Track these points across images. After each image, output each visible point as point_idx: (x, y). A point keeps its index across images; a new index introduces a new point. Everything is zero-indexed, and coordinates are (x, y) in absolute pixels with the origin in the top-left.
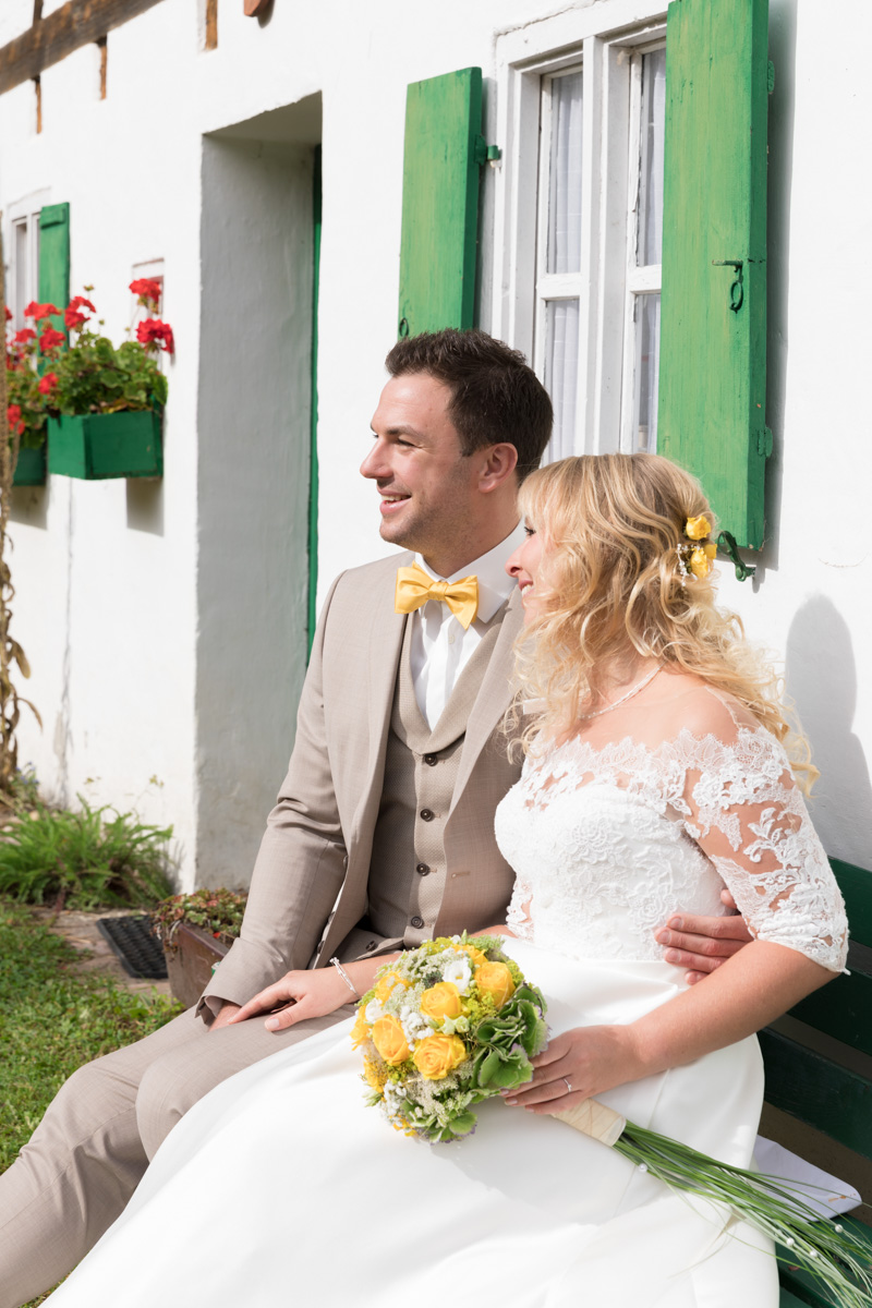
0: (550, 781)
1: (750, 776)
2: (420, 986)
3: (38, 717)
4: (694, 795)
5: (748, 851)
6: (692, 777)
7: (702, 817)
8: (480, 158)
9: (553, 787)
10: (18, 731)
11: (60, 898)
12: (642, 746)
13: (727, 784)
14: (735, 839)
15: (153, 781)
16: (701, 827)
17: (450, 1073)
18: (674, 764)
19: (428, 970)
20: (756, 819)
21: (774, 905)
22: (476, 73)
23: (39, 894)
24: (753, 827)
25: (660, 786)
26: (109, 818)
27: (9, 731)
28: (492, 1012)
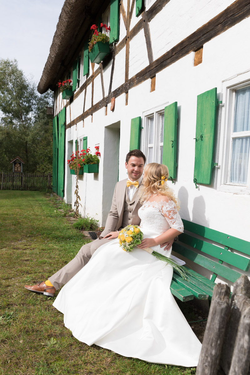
0: (145, 206)
1: (170, 207)
2: (127, 231)
3: (82, 206)
4: (163, 209)
5: (169, 217)
6: (162, 207)
7: (164, 212)
8: (140, 129)
9: (145, 207)
10: (79, 208)
11: (83, 229)
12: (156, 202)
13: (167, 208)
14: (168, 215)
15: (96, 214)
16: (163, 213)
17: (130, 242)
18: (160, 205)
19: (128, 229)
20: (171, 212)
21: (173, 224)
22: (140, 117)
23: (81, 228)
24: (170, 213)
25: (158, 208)
26: (90, 219)
27: (78, 208)
28: (136, 234)
